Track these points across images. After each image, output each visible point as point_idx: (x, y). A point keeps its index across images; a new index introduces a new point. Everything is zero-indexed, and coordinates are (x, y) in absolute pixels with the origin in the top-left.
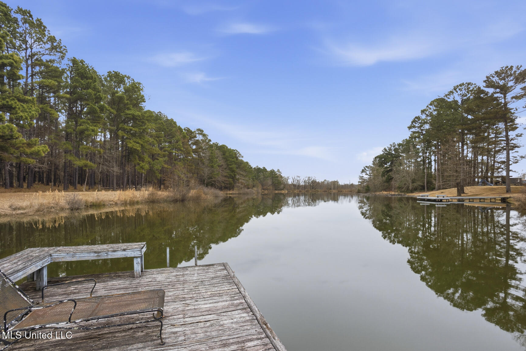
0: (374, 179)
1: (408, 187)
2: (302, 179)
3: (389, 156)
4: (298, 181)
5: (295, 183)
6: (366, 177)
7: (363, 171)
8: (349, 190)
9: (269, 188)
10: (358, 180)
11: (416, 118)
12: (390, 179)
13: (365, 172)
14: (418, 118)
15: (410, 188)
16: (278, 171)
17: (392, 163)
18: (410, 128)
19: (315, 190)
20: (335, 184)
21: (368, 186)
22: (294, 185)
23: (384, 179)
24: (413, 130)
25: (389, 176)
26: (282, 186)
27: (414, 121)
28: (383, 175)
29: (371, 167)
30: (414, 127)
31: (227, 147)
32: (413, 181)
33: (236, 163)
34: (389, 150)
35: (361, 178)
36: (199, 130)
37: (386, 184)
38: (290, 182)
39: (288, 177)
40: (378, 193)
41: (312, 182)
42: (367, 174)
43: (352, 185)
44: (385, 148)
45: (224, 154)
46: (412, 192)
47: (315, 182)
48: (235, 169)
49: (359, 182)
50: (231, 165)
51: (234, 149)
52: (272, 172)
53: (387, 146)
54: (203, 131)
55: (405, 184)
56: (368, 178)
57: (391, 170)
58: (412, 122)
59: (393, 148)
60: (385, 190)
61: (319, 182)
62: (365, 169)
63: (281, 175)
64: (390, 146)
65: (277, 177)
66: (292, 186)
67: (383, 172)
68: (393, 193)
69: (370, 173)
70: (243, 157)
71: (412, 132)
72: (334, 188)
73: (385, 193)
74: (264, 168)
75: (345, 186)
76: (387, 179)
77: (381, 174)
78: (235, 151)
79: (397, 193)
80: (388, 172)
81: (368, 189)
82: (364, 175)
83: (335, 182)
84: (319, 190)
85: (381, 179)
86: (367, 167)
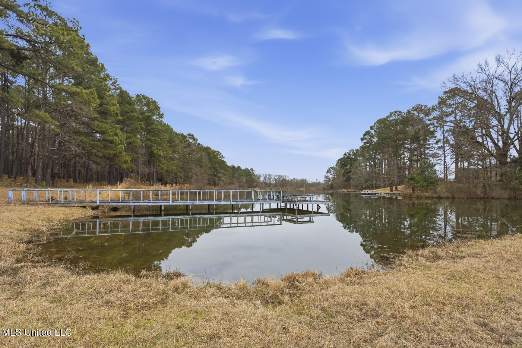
0: (337, 178)
1: (362, 185)
2: (273, 177)
3: (349, 160)
4: (269, 179)
5: (266, 181)
6: (331, 176)
7: (328, 172)
8: (317, 188)
9: (243, 185)
10: (324, 179)
11: (367, 132)
12: (349, 179)
13: (330, 172)
14: (368, 132)
15: (364, 186)
16: (252, 169)
17: (351, 165)
18: (362, 139)
19: (285, 188)
20: (303, 182)
21: (332, 185)
22: (266, 184)
23: (345, 178)
24: (365, 141)
25: (348, 176)
26: (255, 184)
27: (365, 135)
28: (344, 176)
29: (335, 168)
30: (365, 139)
31: (211, 149)
32: (366, 181)
33: (218, 163)
34: (349, 155)
35: (326, 177)
36: (190, 134)
37: (346, 183)
38: (262, 179)
39: (260, 175)
40: (340, 191)
41: (283, 180)
42: (331, 174)
43: (319, 184)
44: (345, 153)
45: (209, 156)
46: (365, 189)
47: (285, 180)
48: (218, 168)
49: (325, 181)
50: (214, 165)
51: (217, 150)
52: (247, 170)
53: (347, 151)
54: (193, 136)
55: (360, 183)
56: (333, 177)
57: (350, 172)
58: (364, 135)
59: (351, 153)
60: (345, 188)
61: (288, 180)
62: (330, 170)
63: (254, 173)
64: (349, 152)
65: (251, 175)
66: (264, 184)
67: (343, 173)
68: (351, 190)
69: (334, 174)
70: (224, 158)
71: (364, 142)
72: (303, 187)
73: (345, 190)
74: (239, 167)
75: (313, 185)
76: (346, 179)
77: (342, 175)
78: (217, 152)
79: (353, 190)
80: (348, 173)
81: (332, 187)
82: (329, 175)
83: (304, 180)
84: (289, 188)
85: (342, 179)
86: (331, 168)
